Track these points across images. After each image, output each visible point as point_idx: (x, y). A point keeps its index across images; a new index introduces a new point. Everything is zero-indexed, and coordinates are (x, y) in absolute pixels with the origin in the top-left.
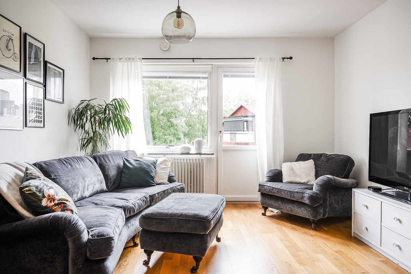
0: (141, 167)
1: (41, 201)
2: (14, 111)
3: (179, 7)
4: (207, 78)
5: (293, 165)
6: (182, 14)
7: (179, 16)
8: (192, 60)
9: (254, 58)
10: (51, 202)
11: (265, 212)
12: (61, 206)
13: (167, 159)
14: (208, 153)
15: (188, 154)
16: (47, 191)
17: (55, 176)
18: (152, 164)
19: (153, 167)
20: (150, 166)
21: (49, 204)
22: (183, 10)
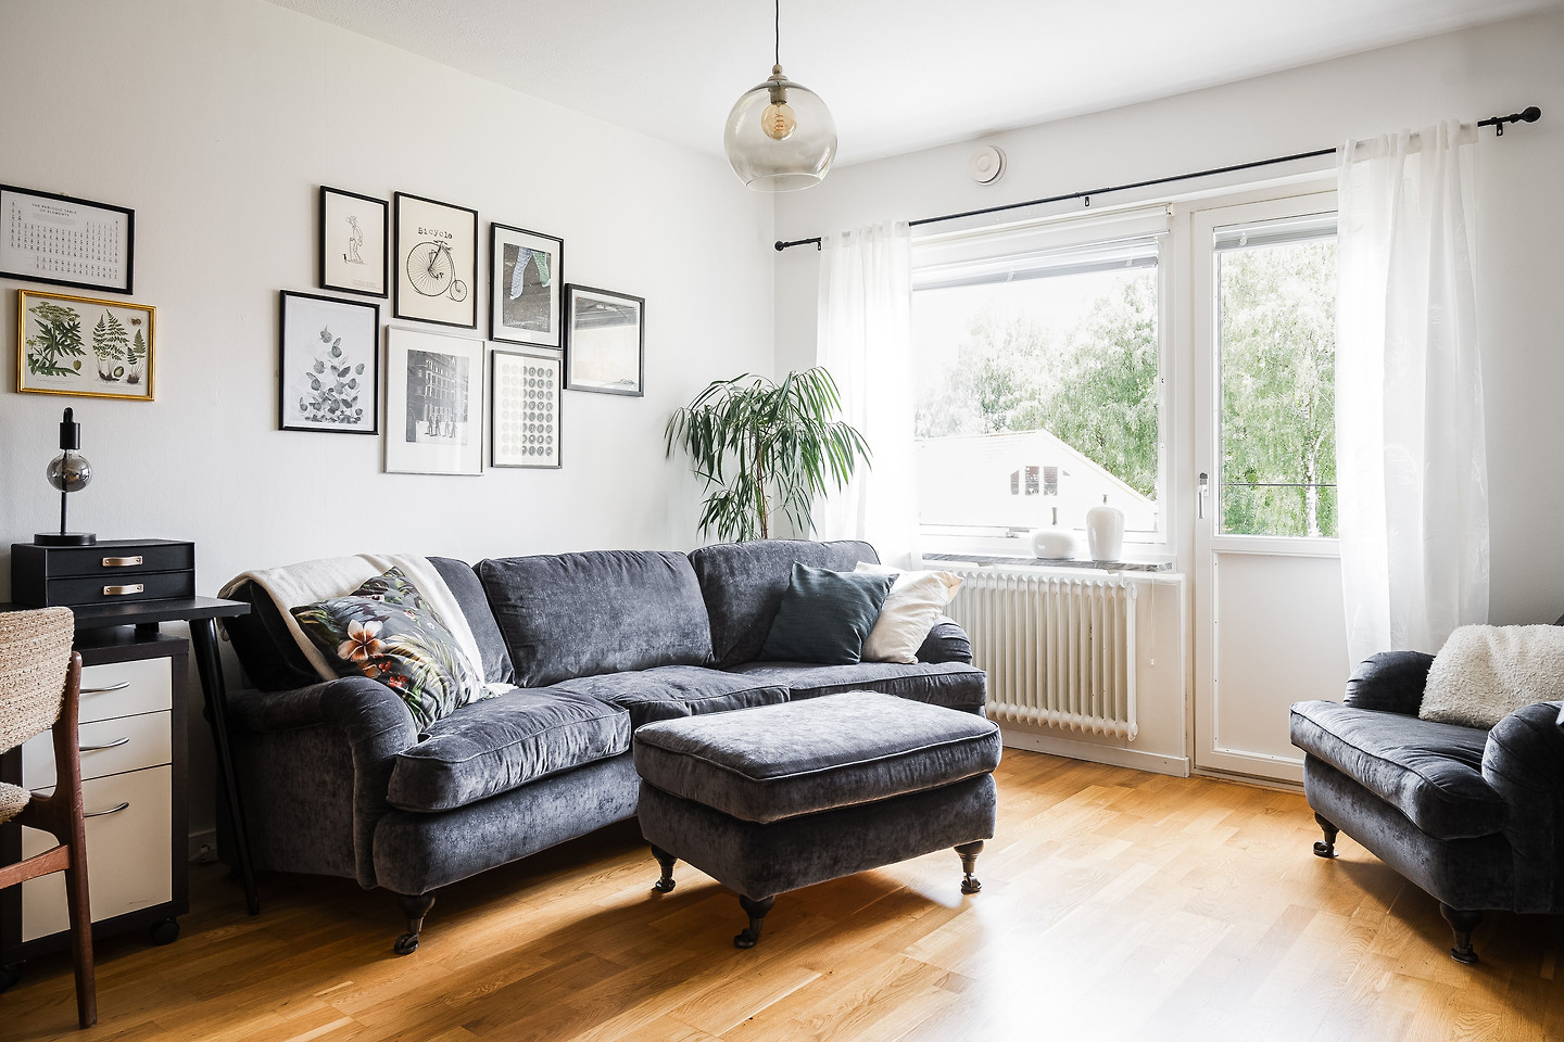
0: (827, 596)
1: (336, 646)
2: (451, 428)
3: (777, 71)
4: (1153, 261)
5: (1492, 642)
6: (789, 94)
7: (777, 100)
8: (1084, 197)
9: (1334, 150)
10: (361, 652)
11: (1331, 838)
12: (384, 667)
13: (939, 574)
14: (1136, 563)
15: (1062, 561)
16: (360, 625)
17: (521, 598)
18: (868, 590)
19: (867, 599)
20: (859, 596)
21: (354, 657)
22: (791, 80)
